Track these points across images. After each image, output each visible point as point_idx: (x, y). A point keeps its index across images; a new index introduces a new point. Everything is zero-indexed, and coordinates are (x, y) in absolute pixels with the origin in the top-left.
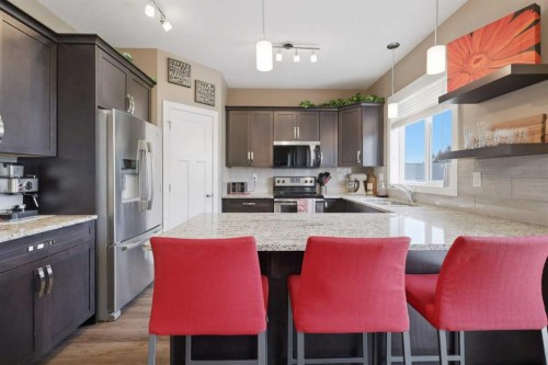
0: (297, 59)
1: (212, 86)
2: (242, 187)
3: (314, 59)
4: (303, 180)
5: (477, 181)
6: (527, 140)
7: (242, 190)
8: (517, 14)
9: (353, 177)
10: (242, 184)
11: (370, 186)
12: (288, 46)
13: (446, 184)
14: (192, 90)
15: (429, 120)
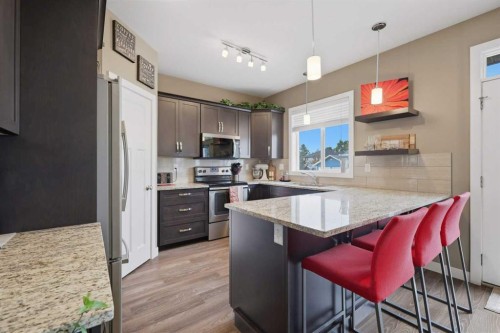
0: (251, 64)
1: (152, 67)
2: (168, 178)
3: (263, 68)
4: (221, 169)
5: (368, 168)
6: (402, 147)
7: (169, 181)
8: (400, 80)
9: (258, 167)
10: (168, 175)
11: (271, 174)
12: (246, 51)
13: (343, 171)
14: (135, 65)
15: (323, 129)
